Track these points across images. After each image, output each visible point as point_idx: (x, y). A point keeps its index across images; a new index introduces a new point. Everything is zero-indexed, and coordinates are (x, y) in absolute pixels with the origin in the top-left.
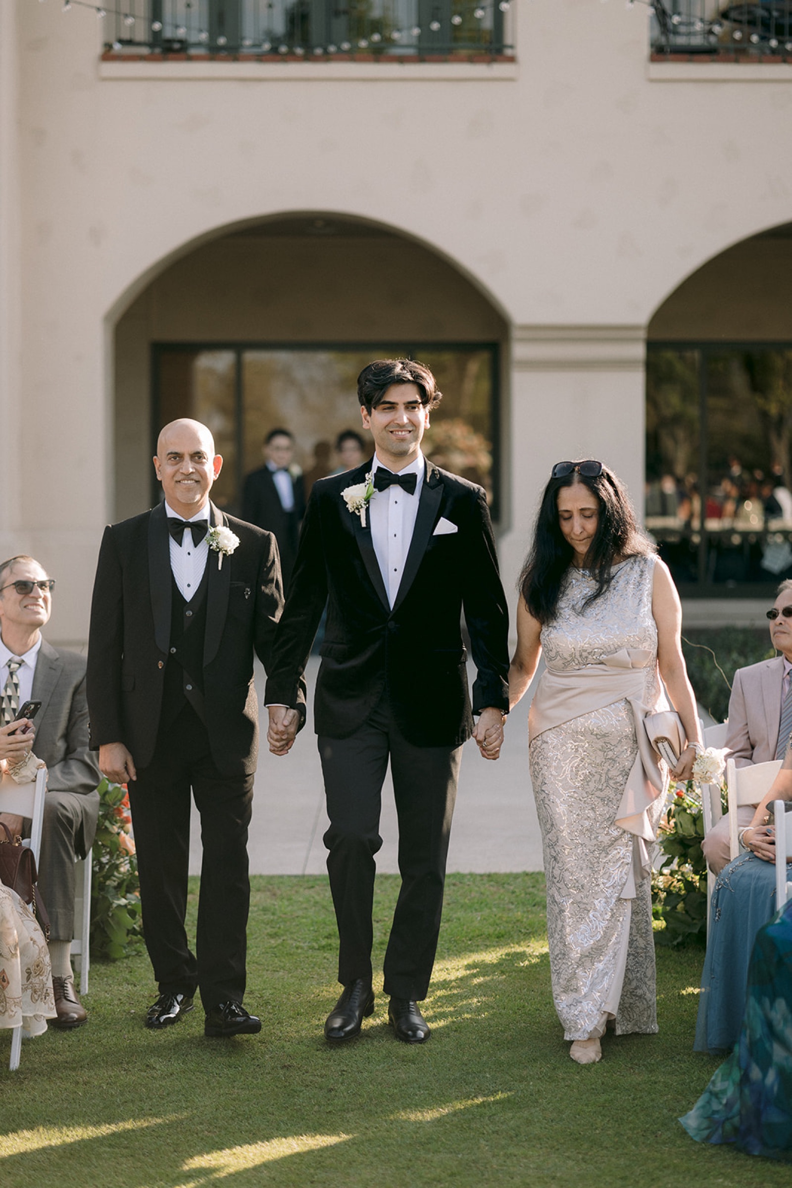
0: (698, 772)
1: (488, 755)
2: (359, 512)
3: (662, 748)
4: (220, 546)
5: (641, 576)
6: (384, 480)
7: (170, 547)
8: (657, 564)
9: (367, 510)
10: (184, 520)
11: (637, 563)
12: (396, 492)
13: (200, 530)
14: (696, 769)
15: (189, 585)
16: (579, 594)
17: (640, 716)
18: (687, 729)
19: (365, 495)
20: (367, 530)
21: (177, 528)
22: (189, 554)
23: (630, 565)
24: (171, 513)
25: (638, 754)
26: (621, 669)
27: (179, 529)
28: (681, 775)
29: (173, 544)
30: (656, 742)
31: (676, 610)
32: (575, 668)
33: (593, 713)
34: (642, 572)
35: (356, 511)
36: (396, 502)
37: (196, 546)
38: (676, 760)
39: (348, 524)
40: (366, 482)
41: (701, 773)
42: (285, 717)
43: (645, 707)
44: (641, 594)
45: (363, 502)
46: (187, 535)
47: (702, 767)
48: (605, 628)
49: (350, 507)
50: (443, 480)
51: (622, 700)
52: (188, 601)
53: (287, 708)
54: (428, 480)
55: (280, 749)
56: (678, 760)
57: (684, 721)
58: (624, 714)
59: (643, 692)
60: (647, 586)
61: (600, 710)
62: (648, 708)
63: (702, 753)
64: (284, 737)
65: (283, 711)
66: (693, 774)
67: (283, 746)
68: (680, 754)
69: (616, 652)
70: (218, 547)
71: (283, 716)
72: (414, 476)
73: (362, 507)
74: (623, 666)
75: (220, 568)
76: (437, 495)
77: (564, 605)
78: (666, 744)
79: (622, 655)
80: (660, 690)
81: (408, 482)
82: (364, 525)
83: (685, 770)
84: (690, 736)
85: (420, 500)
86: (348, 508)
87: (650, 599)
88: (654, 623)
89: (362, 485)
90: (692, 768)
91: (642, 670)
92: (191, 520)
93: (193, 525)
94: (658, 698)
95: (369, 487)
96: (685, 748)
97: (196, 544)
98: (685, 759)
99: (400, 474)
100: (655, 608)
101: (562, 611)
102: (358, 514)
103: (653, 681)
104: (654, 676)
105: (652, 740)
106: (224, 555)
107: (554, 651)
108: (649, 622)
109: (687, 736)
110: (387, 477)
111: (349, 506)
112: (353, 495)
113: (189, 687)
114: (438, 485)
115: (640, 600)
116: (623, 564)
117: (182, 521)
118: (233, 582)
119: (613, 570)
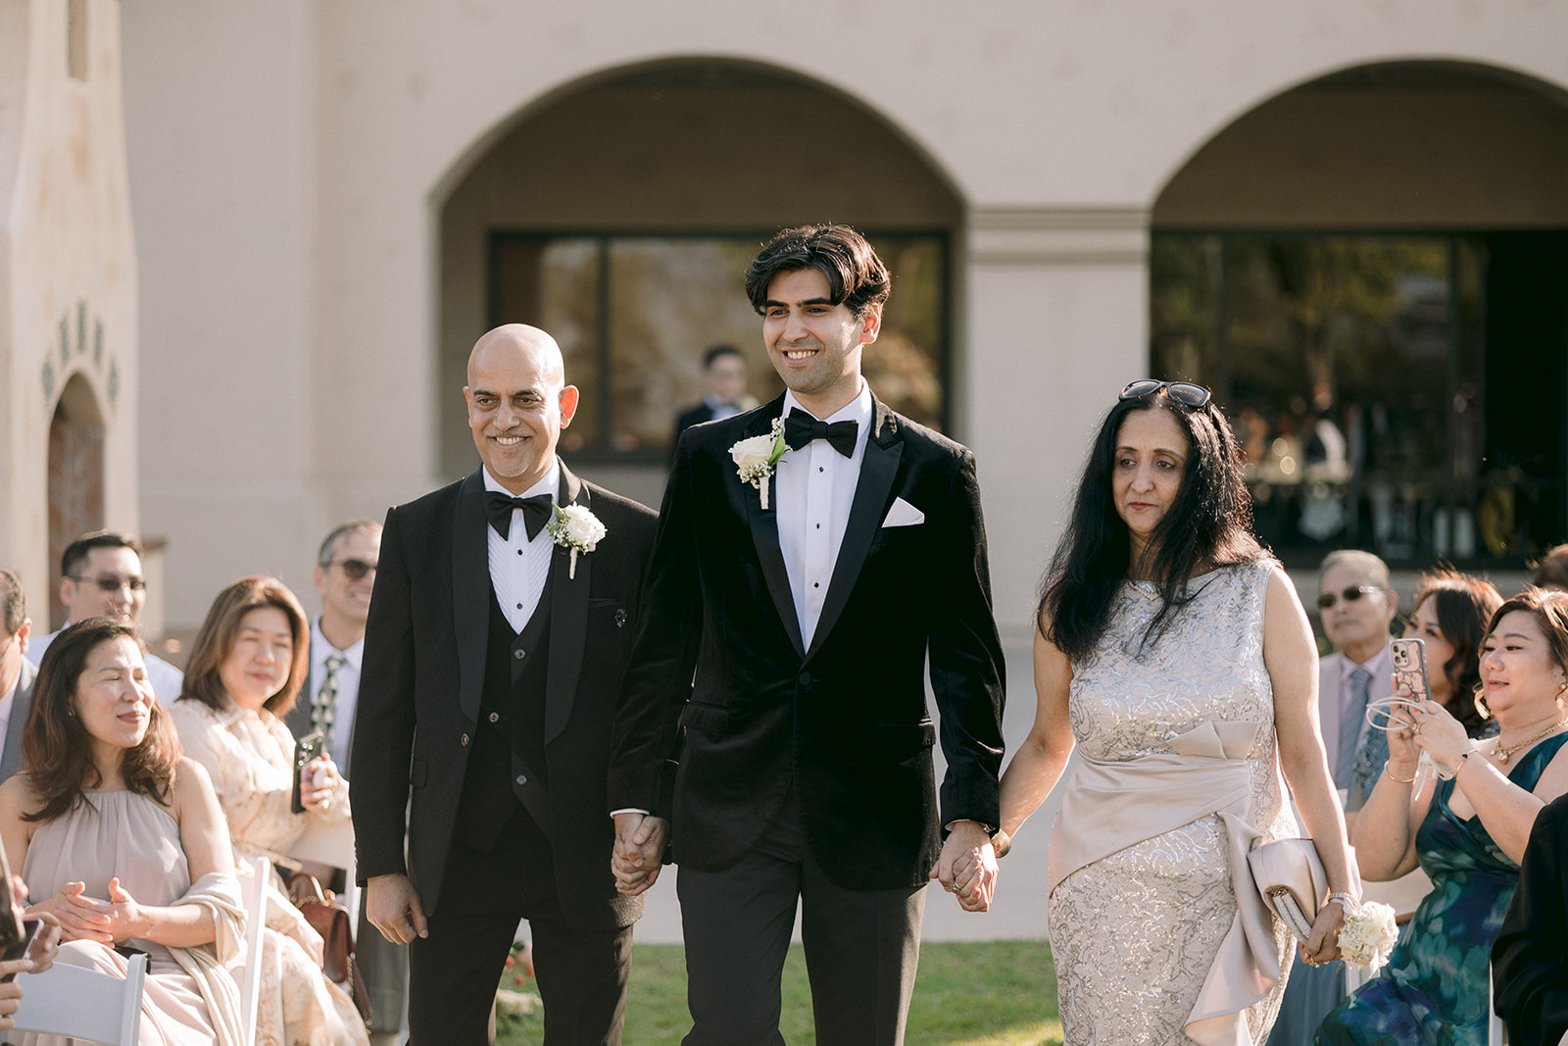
0: (1348, 945)
1: (969, 904)
2: (758, 483)
3: (1282, 905)
4: (570, 538)
5: (1244, 595)
6: (802, 431)
7: (489, 541)
8: (1273, 578)
9: (772, 480)
10: (513, 496)
11: (1239, 574)
12: (821, 452)
13: (538, 513)
14: (1344, 941)
15: (520, 606)
16: (1134, 625)
17: (1241, 847)
18: (1328, 870)
19: (769, 455)
20: (771, 515)
21: (499, 510)
22: (520, 552)
23: (1225, 577)
24: (491, 485)
25: (1237, 914)
26: (1205, 760)
27: (503, 511)
28: (1318, 953)
29: (493, 536)
30: (1271, 894)
31: (1308, 658)
32: (1123, 753)
33: (1158, 839)
34: (1246, 588)
35: (753, 482)
36: (821, 470)
37: (531, 539)
38: (1308, 926)
39: (738, 502)
40: (773, 433)
41: (1353, 948)
42: (638, 829)
43: (1248, 827)
44: (1242, 628)
45: (766, 467)
46: (518, 518)
47: (1354, 937)
48: (1176, 683)
49: (743, 474)
50: (904, 434)
51: (1210, 815)
52: (519, 633)
53: (644, 816)
54: (878, 433)
55: (633, 885)
56: (1312, 927)
57: (1321, 855)
58: (1212, 840)
59: (1247, 803)
60: (1255, 614)
61: (1171, 835)
62: (1255, 831)
63: (1355, 913)
64: (637, 864)
65: (637, 820)
66: (1339, 949)
67: (638, 880)
68: (1316, 915)
69: (1195, 727)
70: (567, 541)
71: (635, 829)
72: (852, 426)
73: (763, 475)
74: (1205, 754)
75: (572, 577)
76: (891, 461)
77: (1108, 645)
78: (1287, 897)
79: (1206, 732)
80: (1279, 799)
81: (842, 437)
82: (765, 505)
83: (1325, 943)
84: (1334, 882)
85: (863, 467)
86: (739, 476)
87: (1259, 636)
88: (1266, 678)
89: (766, 437)
90: (1336, 940)
91: (1246, 762)
92: (523, 496)
93: (526, 504)
94: (1276, 814)
95: (777, 441)
96: (1326, 902)
97: (531, 536)
98: (1324, 923)
99: (830, 421)
100: (1269, 654)
101: (1102, 654)
102: (756, 487)
103: (1267, 783)
104: (1270, 775)
105: (1262, 891)
106: (580, 553)
107: (1086, 722)
108: (1257, 679)
109: (1328, 880)
110: (809, 426)
111: (741, 473)
112: (750, 454)
113: (521, 780)
114: (893, 443)
115: (1240, 638)
116: (1211, 576)
117: (509, 497)
118: (596, 600)
119: (1194, 585)
